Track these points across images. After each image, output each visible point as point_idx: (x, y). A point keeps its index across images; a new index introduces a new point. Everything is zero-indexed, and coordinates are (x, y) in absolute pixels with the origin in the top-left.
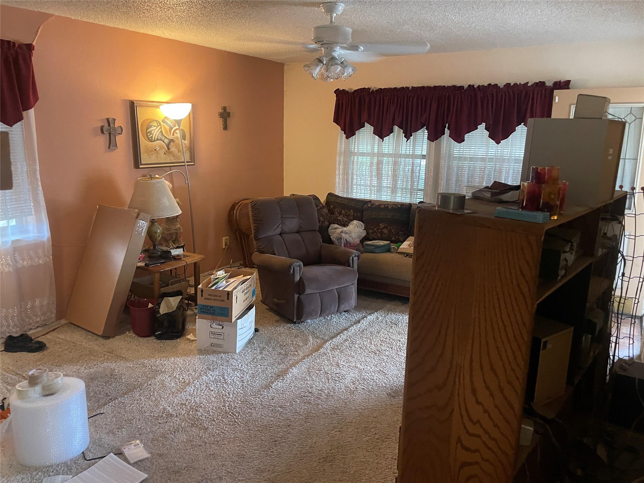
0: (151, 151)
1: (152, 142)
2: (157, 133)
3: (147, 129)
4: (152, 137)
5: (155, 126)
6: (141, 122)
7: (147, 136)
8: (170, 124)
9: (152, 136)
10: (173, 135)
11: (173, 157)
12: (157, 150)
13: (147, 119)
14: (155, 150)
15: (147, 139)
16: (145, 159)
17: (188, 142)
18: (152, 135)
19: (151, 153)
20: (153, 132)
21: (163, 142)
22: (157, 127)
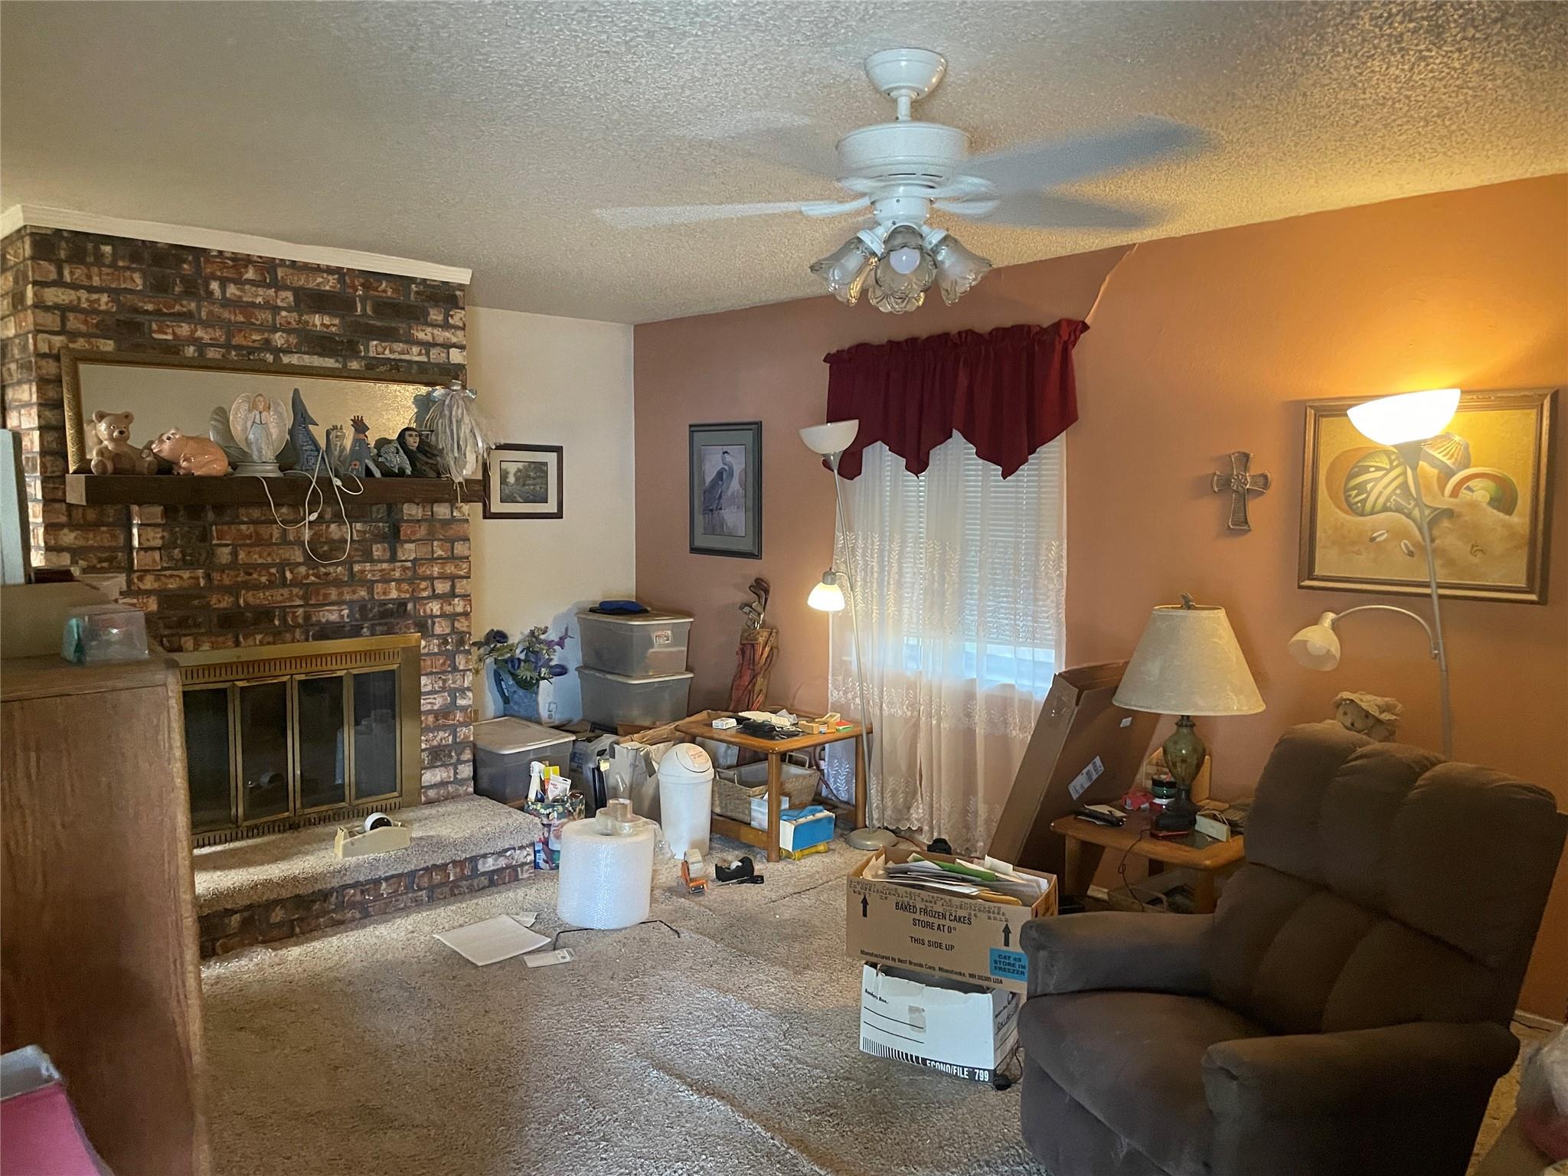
0: (1353, 543)
1: (1362, 515)
2: (1385, 487)
3: (1352, 476)
4: (1364, 501)
5: (1378, 469)
6: (1331, 460)
7: (1347, 497)
8: (1444, 459)
9: (1367, 498)
10: (1455, 493)
11: (1443, 566)
12: (1378, 540)
13: (1355, 450)
14: (1373, 539)
15: (1347, 508)
16: (1327, 562)
17: (1527, 520)
18: (1364, 496)
19: (1356, 548)
20: (1369, 486)
21: (1409, 516)
22: (1388, 471)
